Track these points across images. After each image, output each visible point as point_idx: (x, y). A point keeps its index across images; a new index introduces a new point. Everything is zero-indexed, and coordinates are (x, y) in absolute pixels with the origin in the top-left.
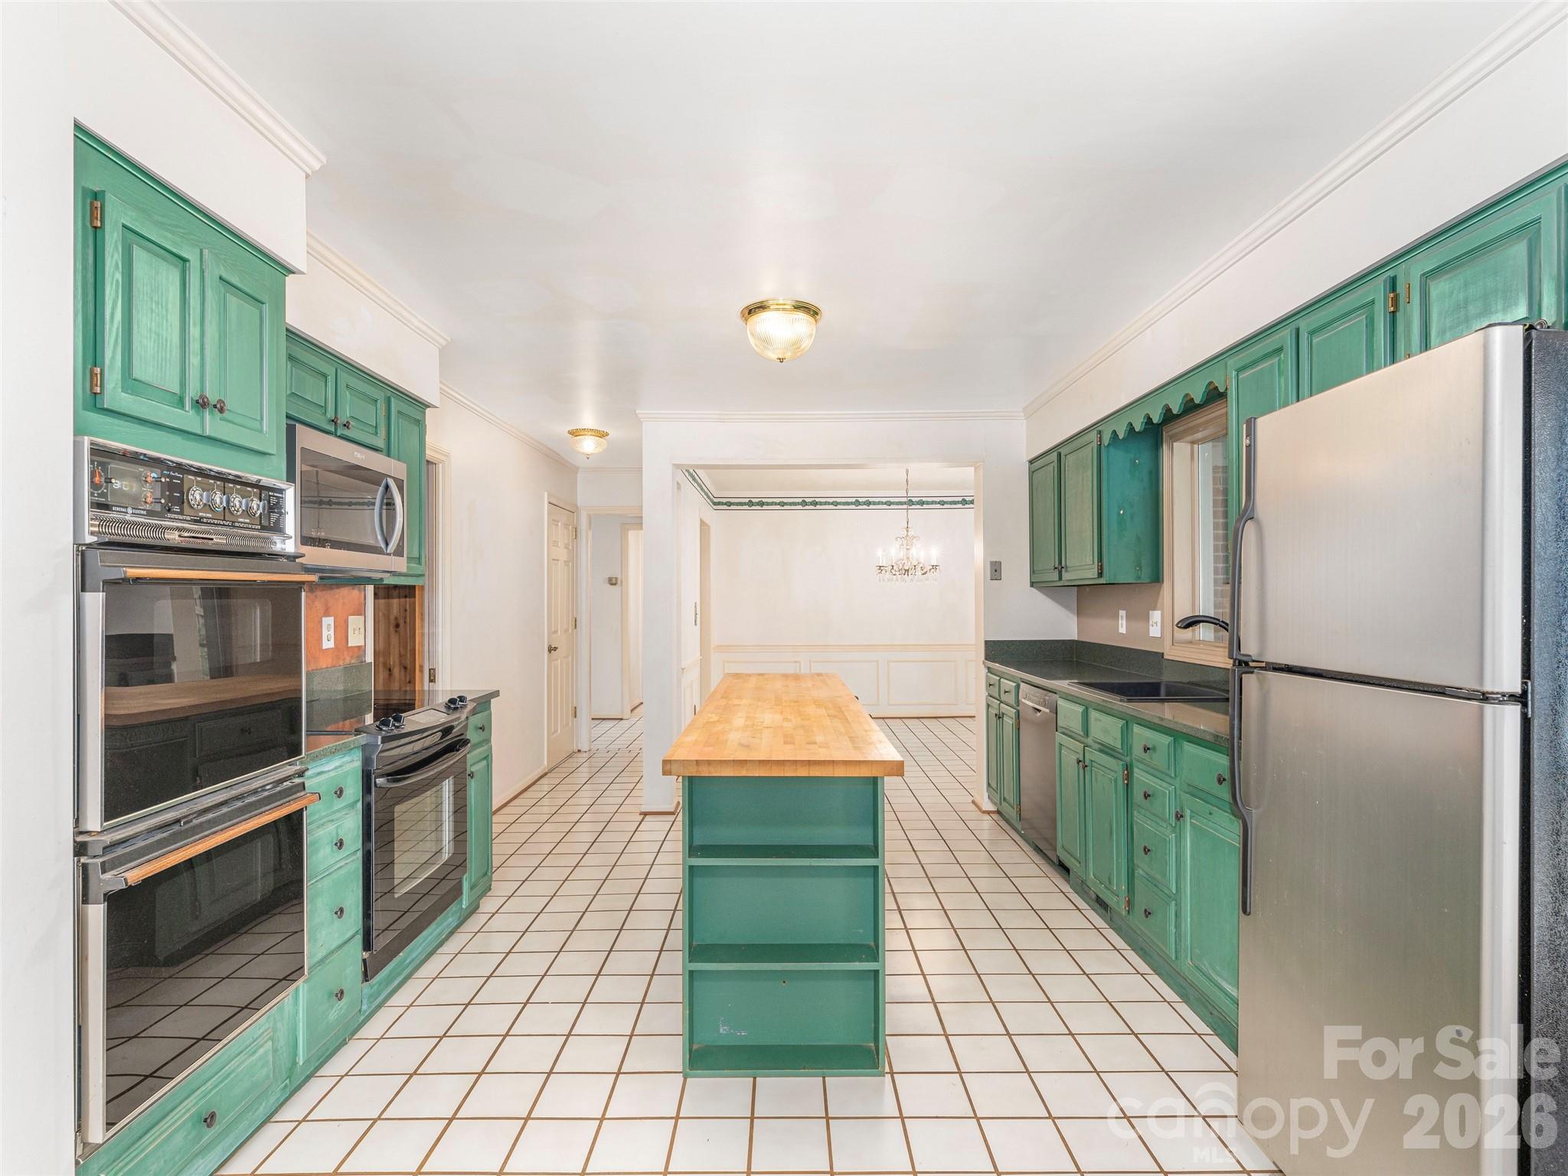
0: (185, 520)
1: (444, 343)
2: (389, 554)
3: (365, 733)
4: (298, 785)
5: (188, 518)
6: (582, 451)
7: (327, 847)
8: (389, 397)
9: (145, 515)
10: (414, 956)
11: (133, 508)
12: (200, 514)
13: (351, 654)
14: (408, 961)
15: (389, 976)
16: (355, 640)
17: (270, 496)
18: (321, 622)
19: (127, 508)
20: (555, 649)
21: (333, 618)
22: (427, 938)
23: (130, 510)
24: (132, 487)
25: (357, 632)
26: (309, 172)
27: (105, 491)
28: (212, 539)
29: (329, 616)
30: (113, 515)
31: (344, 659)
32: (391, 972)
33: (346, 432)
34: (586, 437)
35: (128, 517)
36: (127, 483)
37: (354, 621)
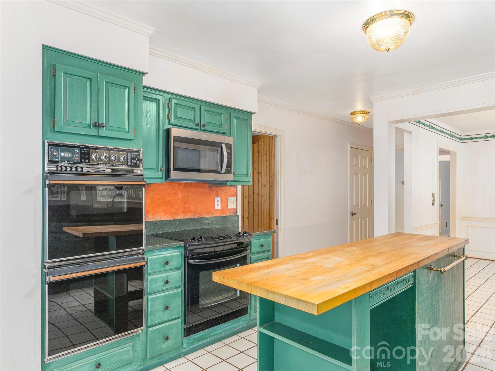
0: (91, 164)
1: (259, 86)
2: (223, 173)
3: (184, 241)
4: (141, 258)
5: (92, 164)
6: (356, 121)
7: (161, 282)
8: (230, 112)
9: (72, 164)
10: (216, 333)
11: (67, 162)
12: (97, 162)
13: (230, 211)
14: (213, 334)
15: (200, 337)
16: (232, 206)
17: (132, 154)
18: (214, 199)
19: (65, 162)
20: (355, 214)
21: (220, 198)
22: (224, 328)
23: (66, 162)
24: (69, 155)
25: (232, 203)
26: (150, 35)
27: (58, 157)
28: (105, 170)
29: (219, 197)
30: (60, 164)
31: (226, 213)
32: (201, 336)
33: (204, 128)
34: (358, 115)
35: (66, 164)
36: (67, 154)
37: (232, 200)
